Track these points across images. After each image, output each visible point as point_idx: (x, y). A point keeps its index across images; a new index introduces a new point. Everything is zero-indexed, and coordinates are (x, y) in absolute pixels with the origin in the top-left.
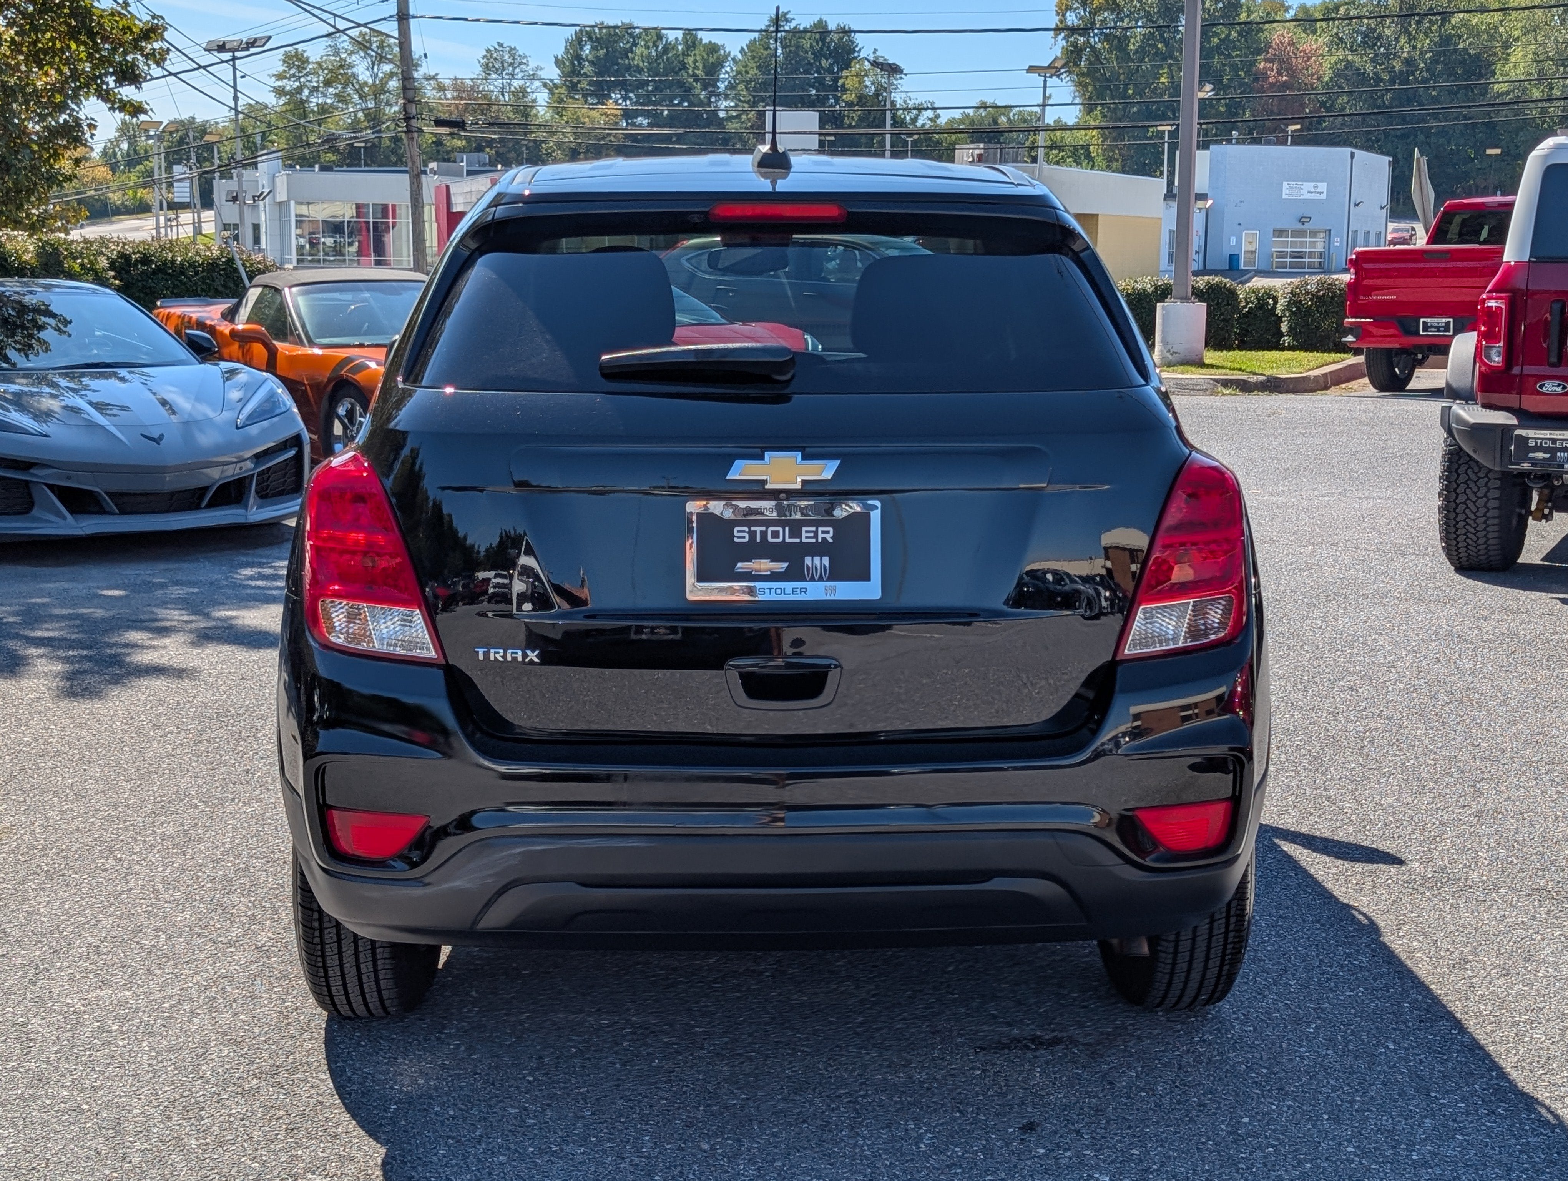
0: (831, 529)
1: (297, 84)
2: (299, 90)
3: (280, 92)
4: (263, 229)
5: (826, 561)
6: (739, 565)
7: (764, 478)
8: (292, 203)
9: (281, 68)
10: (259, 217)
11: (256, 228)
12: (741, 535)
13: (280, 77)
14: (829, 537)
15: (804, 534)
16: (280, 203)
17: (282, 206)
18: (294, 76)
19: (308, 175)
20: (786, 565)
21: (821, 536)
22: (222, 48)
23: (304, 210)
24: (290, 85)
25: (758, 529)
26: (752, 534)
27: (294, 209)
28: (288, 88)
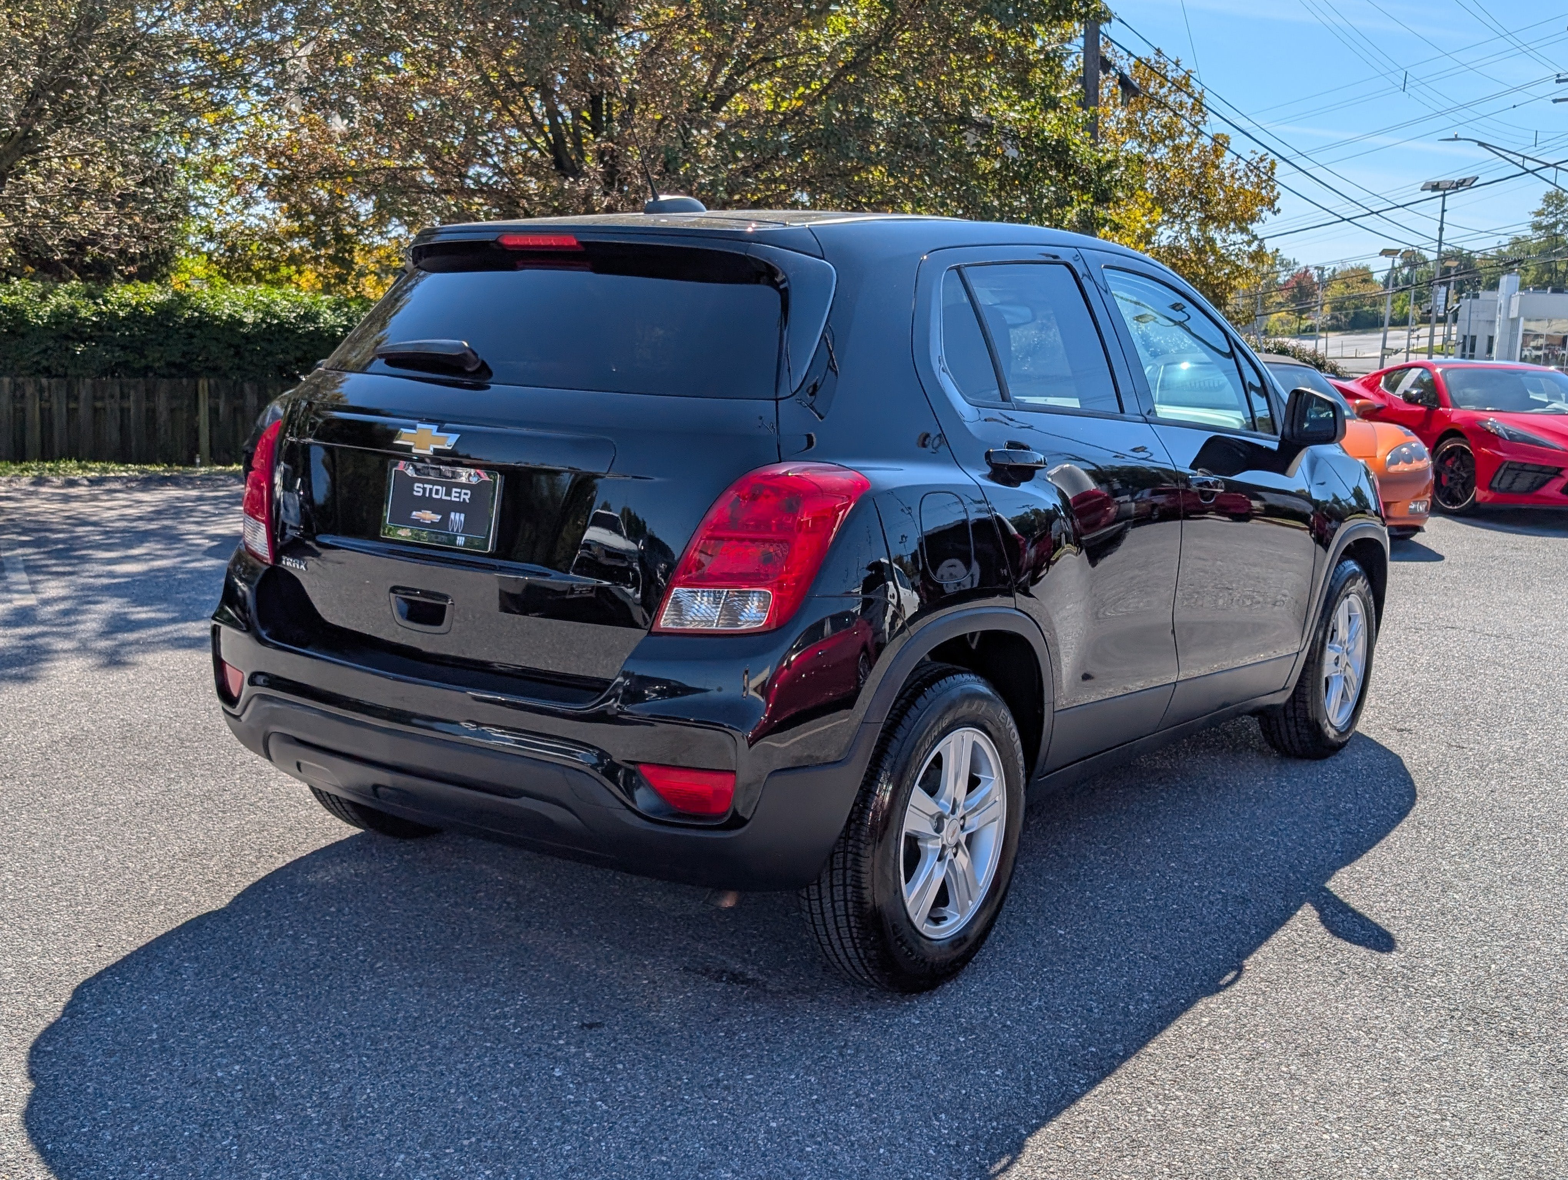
0: (469, 492)
1: (1554, 219)
2: (1555, 225)
3: (1537, 227)
4: (1496, 340)
5: (463, 516)
6: (414, 513)
7: (411, 444)
8: (1522, 319)
9: (1540, 206)
10: (1494, 330)
11: (1491, 339)
12: (418, 490)
13: (1539, 214)
14: (467, 498)
15: (454, 494)
16: (1513, 320)
17: (1515, 321)
18: (1551, 213)
19: (1544, 296)
20: (439, 517)
21: (463, 496)
22: (1435, 187)
23: (1532, 326)
24: (1546, 221)
25: (428, 486)
26: (424, 489)
27: (1522, 325)
28: (1545, 223)
